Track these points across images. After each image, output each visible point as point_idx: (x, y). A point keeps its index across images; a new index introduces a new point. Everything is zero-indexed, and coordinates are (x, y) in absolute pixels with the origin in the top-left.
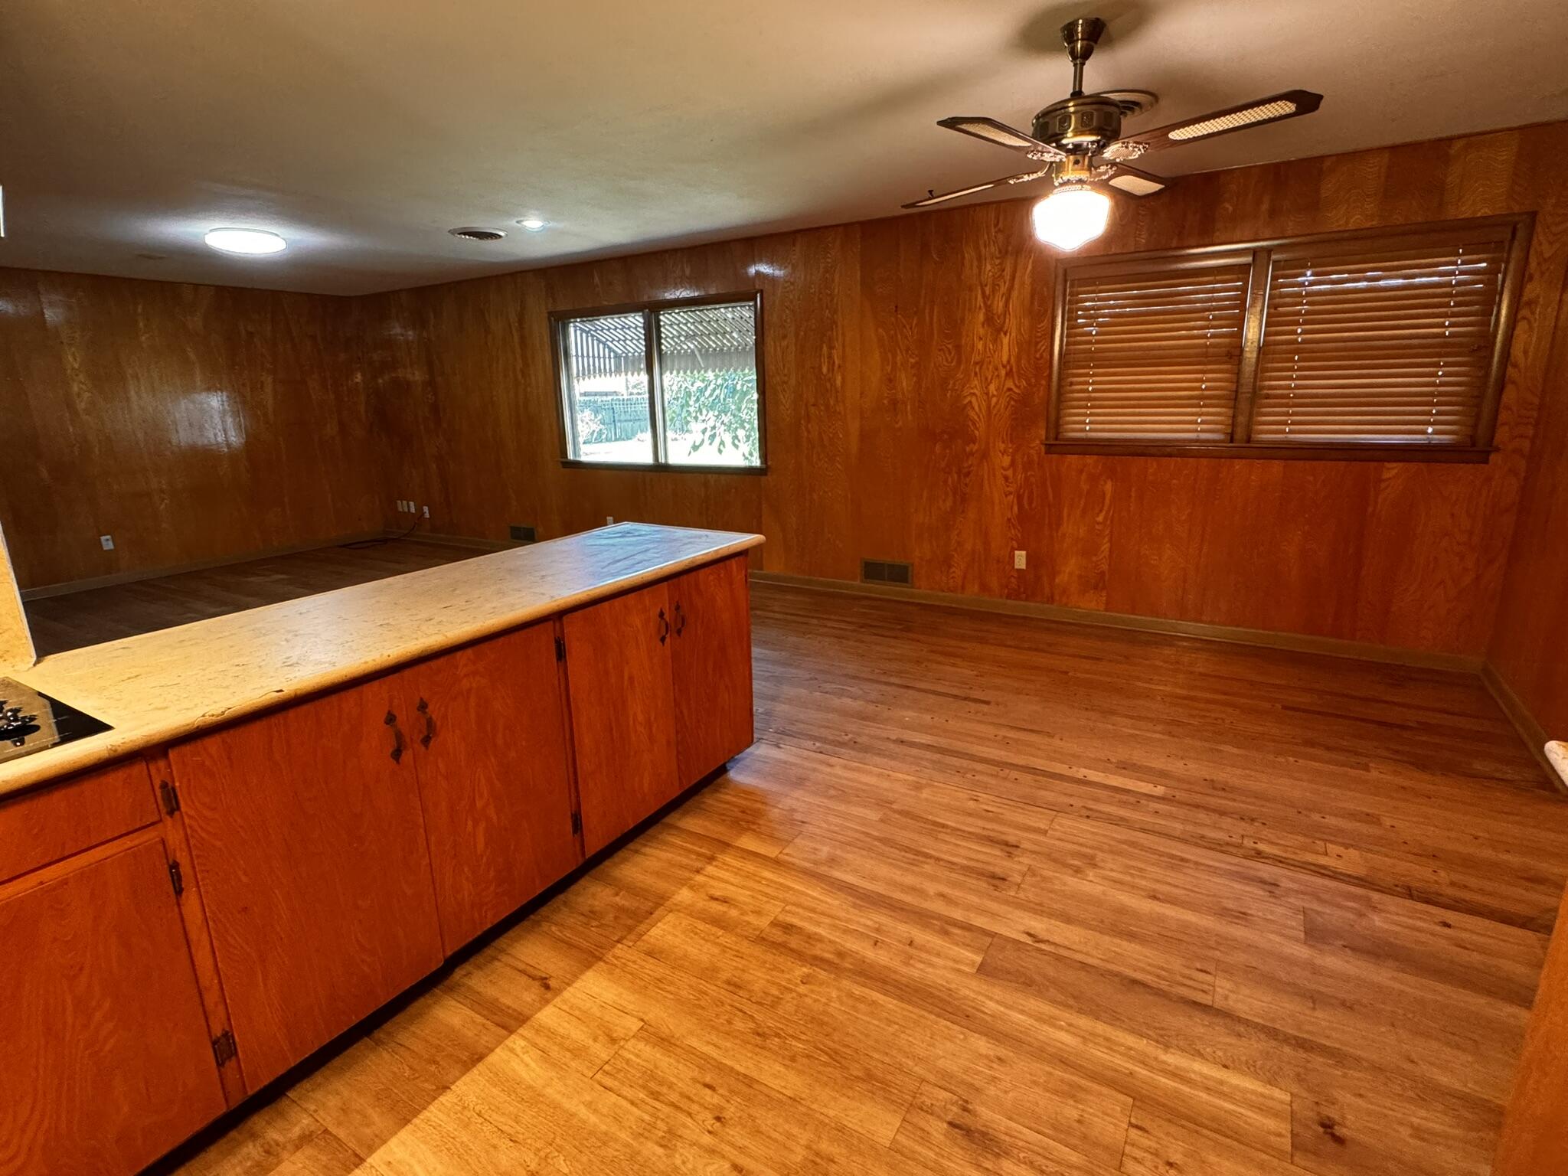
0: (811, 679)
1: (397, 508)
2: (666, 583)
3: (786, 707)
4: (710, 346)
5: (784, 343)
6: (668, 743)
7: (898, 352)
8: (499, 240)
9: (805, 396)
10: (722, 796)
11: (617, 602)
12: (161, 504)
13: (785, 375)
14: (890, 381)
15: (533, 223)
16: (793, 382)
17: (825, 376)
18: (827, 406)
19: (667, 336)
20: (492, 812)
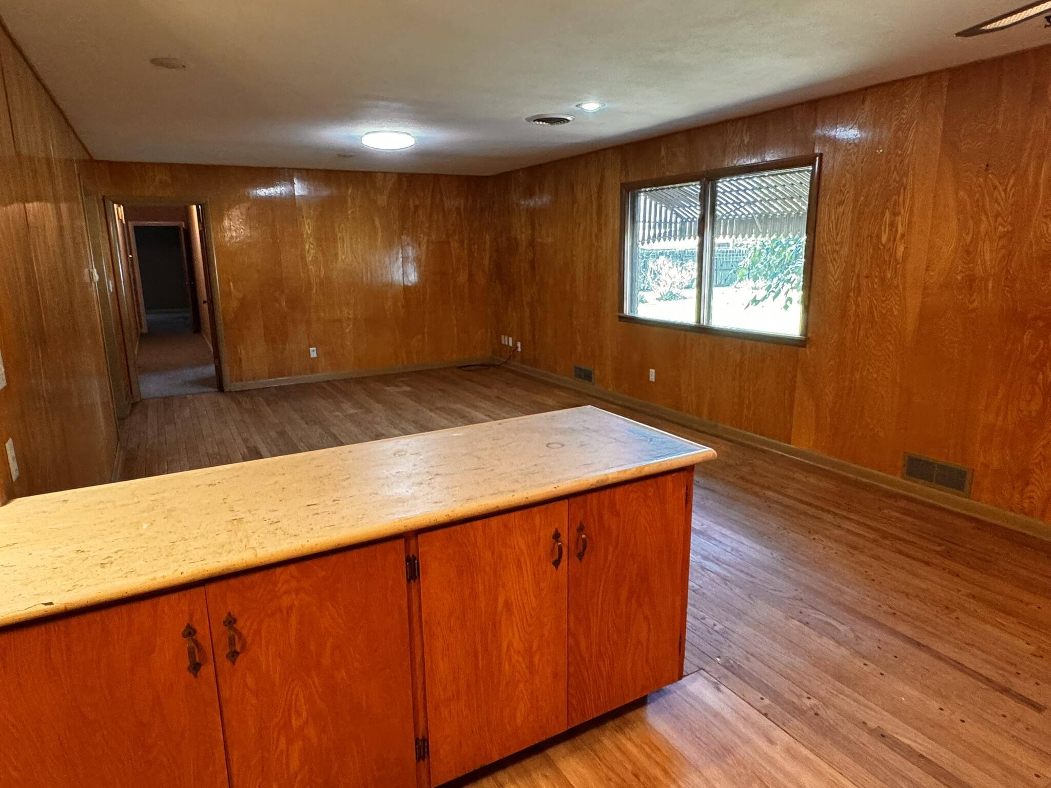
0: (795, 598)
1: (501, 341)
2: (566, 501)
3: (748, 631)
4: (770, 212)
5: (841, 209)
6: (555, 675)
7: (984, 218)
8: (566, 125)
9: (858, 266)
10: (624, 740)
11: (494, 521)
12: (347, 328)
13: (837, 244)
14: (968, 253)
15: (591, 106)
16: (845, 251)
17: (884, 246)
18: (883, 279)
19: (721, 203)
20: (311, 732)
